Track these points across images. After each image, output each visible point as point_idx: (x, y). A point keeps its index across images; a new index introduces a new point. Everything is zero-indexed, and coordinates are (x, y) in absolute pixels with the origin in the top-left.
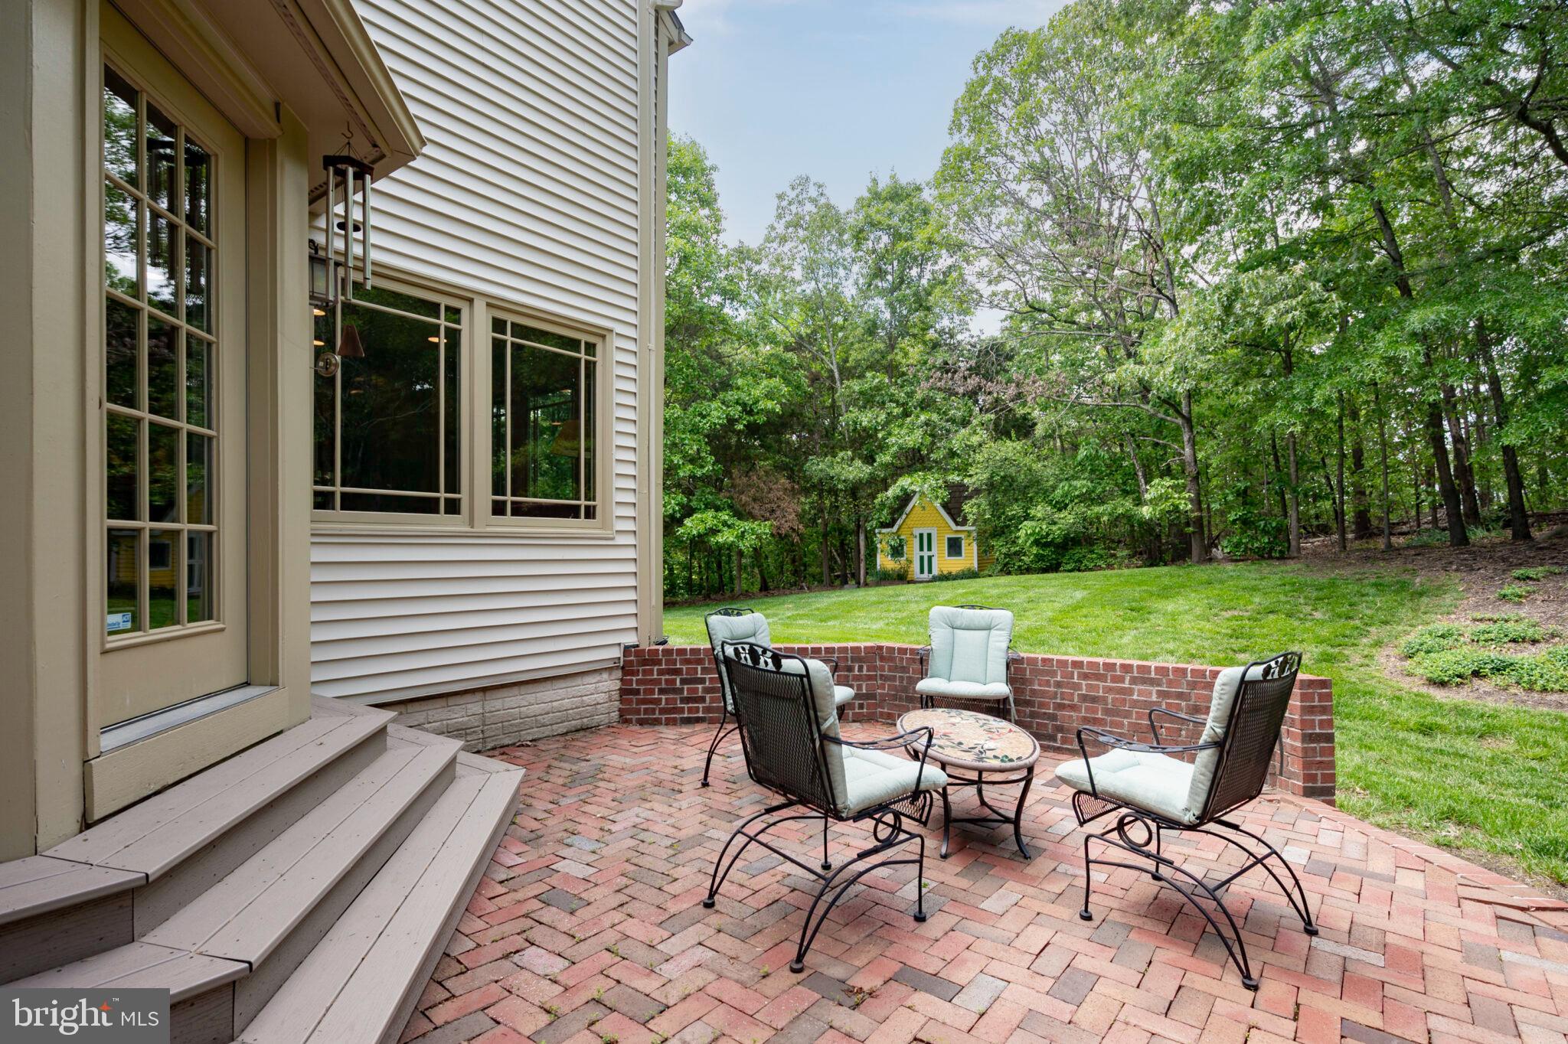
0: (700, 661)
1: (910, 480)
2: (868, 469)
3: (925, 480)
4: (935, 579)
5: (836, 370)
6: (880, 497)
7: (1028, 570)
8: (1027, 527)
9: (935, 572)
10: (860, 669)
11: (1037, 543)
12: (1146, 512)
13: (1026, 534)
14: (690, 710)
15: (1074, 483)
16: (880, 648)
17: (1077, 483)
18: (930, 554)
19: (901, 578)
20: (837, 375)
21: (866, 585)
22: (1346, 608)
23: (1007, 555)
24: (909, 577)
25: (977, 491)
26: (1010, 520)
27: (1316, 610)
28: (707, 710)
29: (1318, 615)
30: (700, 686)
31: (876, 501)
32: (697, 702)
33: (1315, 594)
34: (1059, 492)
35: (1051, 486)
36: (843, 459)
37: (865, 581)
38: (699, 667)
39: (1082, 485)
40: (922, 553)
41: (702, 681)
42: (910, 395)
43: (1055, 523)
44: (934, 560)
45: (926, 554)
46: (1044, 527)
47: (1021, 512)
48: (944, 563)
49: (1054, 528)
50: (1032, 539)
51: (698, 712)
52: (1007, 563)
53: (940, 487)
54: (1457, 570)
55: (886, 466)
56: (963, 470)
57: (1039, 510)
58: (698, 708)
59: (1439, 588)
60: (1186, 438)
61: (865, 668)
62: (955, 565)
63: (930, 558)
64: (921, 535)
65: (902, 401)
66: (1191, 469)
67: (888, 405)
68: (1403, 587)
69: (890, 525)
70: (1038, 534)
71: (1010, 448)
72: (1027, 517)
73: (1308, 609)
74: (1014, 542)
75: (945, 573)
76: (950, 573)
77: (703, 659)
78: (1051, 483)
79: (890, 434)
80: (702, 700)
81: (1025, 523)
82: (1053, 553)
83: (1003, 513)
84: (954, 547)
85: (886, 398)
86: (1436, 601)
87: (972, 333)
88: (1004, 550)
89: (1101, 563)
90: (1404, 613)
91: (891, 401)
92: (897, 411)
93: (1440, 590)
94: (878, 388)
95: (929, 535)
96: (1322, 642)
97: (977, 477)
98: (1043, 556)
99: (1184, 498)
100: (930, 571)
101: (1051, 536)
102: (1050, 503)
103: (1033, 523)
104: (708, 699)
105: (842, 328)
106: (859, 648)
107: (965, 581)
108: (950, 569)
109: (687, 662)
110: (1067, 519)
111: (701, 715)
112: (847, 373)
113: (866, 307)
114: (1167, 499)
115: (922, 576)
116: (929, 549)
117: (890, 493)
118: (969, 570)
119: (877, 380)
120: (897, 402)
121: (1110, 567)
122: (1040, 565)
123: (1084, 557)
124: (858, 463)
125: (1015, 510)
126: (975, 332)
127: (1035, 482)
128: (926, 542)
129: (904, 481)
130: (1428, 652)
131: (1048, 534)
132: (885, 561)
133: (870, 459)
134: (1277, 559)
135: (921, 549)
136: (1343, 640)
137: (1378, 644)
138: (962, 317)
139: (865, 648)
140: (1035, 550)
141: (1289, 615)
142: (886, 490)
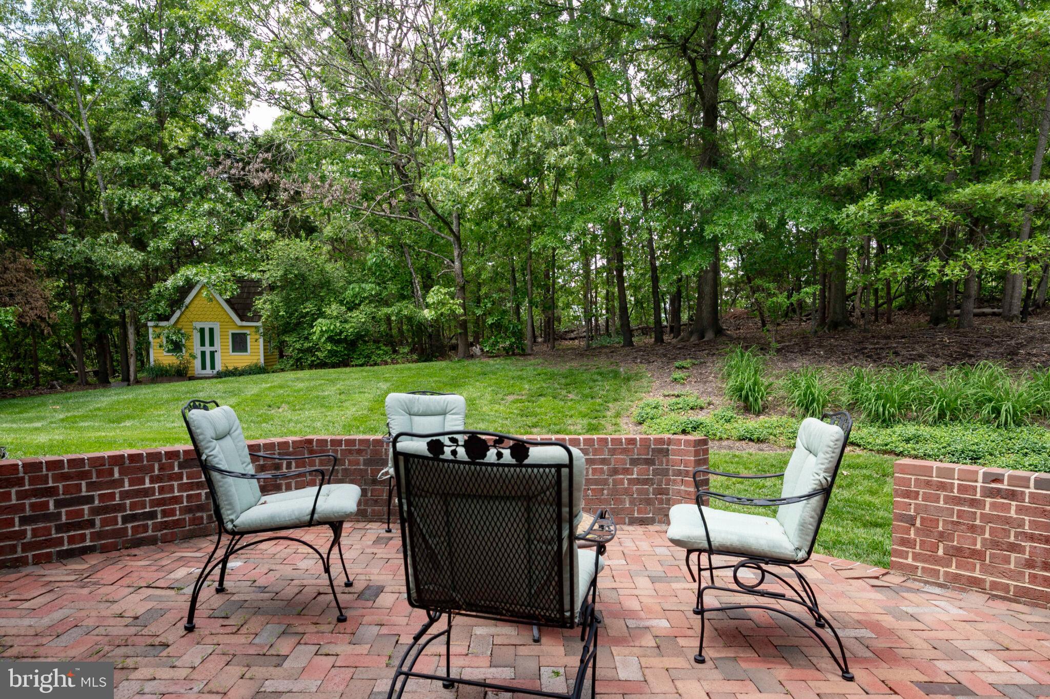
0: (84, 475)
1: (194, 271)
2: (140, 256)
3: (211, 271)
4: (220, 375)
5: (89, 138)
6: (157, 287)
7: (322, 365)
8: (321, 325)
9: (219, 367)
10: (289, 466)
11: (330, 339)
12: (428, 314)
13: (322, 331)
14: (71, 540)
15: (363, 285)
16: (310, 441)
17: (368, 287)
18: (212, 349)
19: (181, 374)
20: (90, 144)
21: (138, 382)
22: (587, 391)
23: (300, 351)
24: (190, 374)
25: (272, 288)
26: (304, 317)
27: (569, 392)
28: (96, 536)
29: (571, 396)
30: (86, 507)
31: (152, 291)
32: (82, 529)
33: (563, 381)
34: (349, 293)
35: (341, 287)
36: (107, 241)
37: (136, 378)
38: (84, 483)
39: (370, 287)
40: (203, 349)
41: (89, 500)
42: (188, 180)
43: (346, 321)
44: (217, 356)
45: (208, 349)
46: (338, 324)
47: (314, 311)
48: (227, 358)
49: (347, 326)
50: (326, 336)
51: (84, 540)
52: (301, 358)
53: (229, 280)
54: (641, 362)
55: (163, 254)
56: (252, 263)
57: (334, 309)
58: (84, 535)
59: (636, 375)
60: (456, 253)
61: (294, 464)
62: (241, 360)
63: (212, 354)
64: (202, 331)
65: (178, 185)
66: (460, 280)
67: (163, 187)
68: (616, 375)
69: (167, 318)
70: (332, 331)
71: (299, 247)
72: (322, 315)
73: (564, 392)
74: (307, 338)
75: (231, 368)
76: (236, 369)
77: (89, 472)
78: (341, 284)
79: (166, 219)
80: (91, 524)
81: (320, 320)
82: (345, 348)
83: (296, 311)
84: (239, 343)
85: (160, 180)
86: (638, 383)
87: (246, 127)
88: (298, 346)
89: (387, 358)
90: (624, 392)
91: (165, 183)
92: (174, 195)
93: (638, 377)
94: (149, 167)
95: (211, 330)
96: (585, 416)
97: (271, 273)
98: (337, 351)
99: (456, 304)
100: (213, 367)
101: (345, 334)
102: (341, 303)
103: (328, 321)
104: (98, 523)
105: (91, 91)
106: (287, 443)
107: (254, 377)
108: (236, 365)
109: (65, 477)
110: (359, 317)
111: (88, 543)
112: (103, 141)
113: (122, 73)
114: (444, 304)
115: (204, 372)
116: (212, 344)
117: (169, 283)
118: (256, 365)
119: (149, 158)
120: (173, 184)
121: (395, 362)
122: (335, 360)
123: (372, 353)
124: (127, 247)
125: (309, 307)
126: (250, 128)
127: (325, 283)
128: (206, 336)
129: (188, 271)
130: (652, 419)
131: (341, 332)
132: (159, 356)
133: (140, 244)
134: (520, 355)
135: (203, 344)
136: (596, 413)
137: (618, 415)
138: (234, 109)
139: (294, 442)
140: (329, 346)
141: (555, 398)
142: (165, 281)
